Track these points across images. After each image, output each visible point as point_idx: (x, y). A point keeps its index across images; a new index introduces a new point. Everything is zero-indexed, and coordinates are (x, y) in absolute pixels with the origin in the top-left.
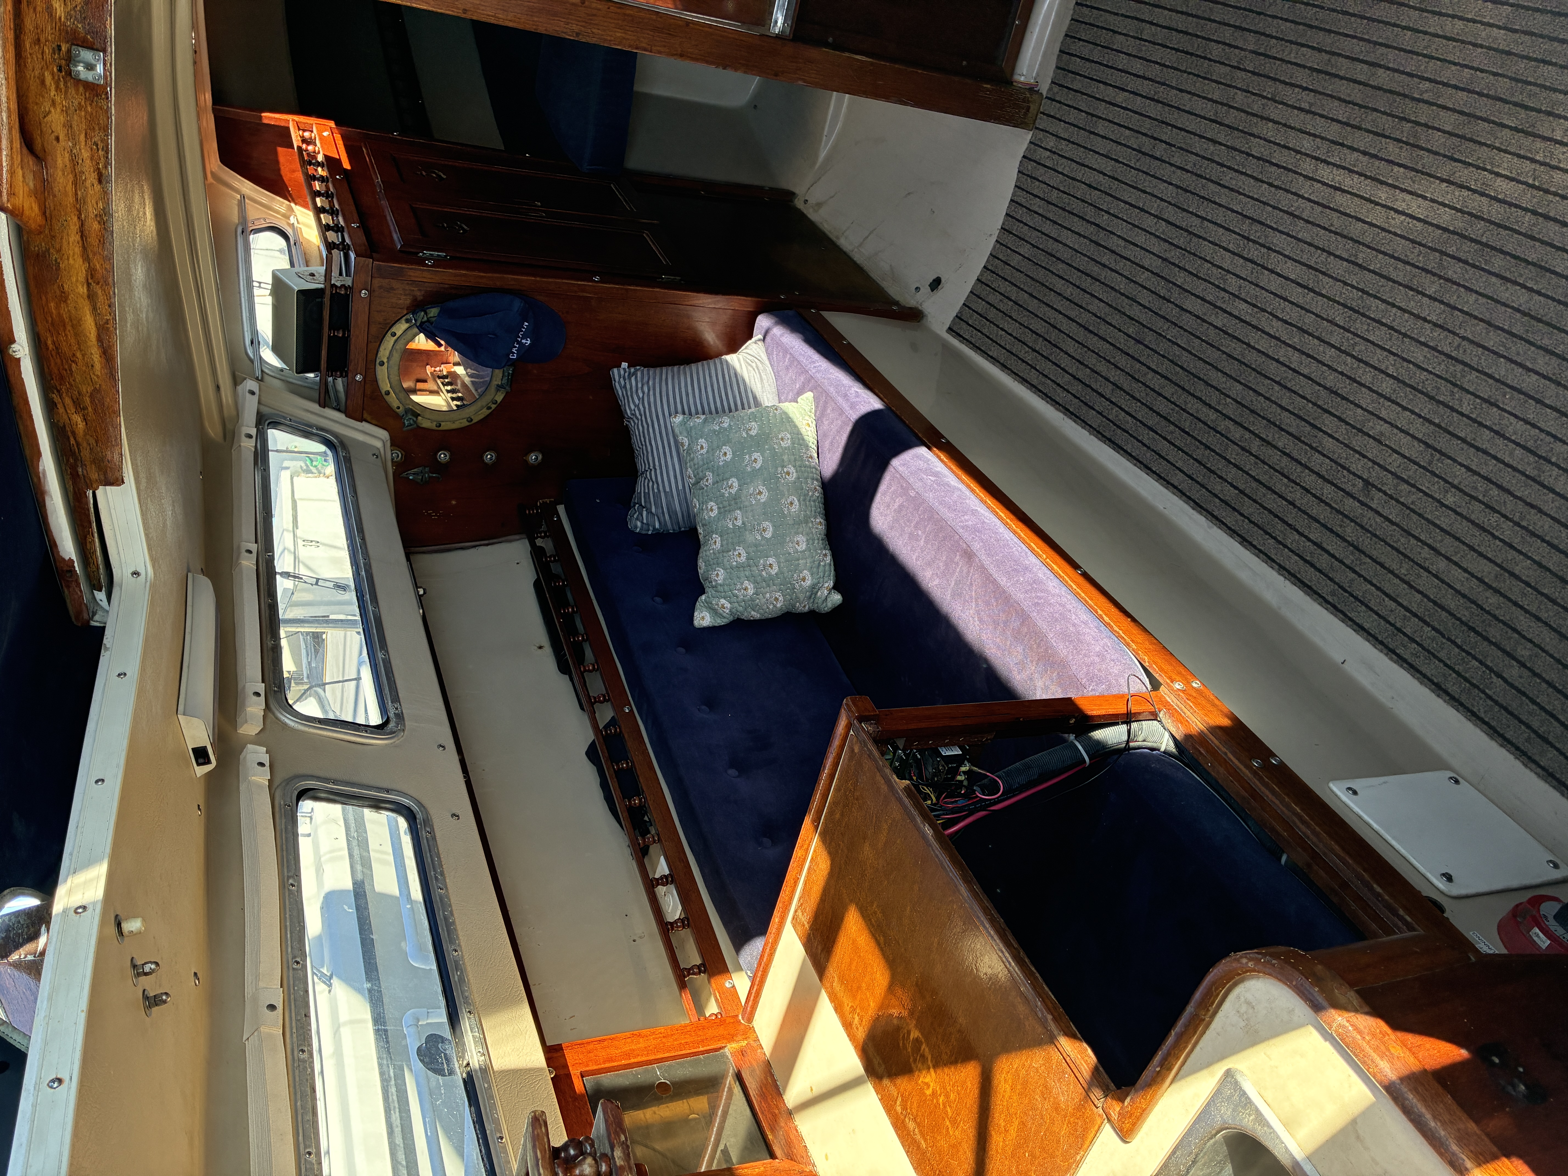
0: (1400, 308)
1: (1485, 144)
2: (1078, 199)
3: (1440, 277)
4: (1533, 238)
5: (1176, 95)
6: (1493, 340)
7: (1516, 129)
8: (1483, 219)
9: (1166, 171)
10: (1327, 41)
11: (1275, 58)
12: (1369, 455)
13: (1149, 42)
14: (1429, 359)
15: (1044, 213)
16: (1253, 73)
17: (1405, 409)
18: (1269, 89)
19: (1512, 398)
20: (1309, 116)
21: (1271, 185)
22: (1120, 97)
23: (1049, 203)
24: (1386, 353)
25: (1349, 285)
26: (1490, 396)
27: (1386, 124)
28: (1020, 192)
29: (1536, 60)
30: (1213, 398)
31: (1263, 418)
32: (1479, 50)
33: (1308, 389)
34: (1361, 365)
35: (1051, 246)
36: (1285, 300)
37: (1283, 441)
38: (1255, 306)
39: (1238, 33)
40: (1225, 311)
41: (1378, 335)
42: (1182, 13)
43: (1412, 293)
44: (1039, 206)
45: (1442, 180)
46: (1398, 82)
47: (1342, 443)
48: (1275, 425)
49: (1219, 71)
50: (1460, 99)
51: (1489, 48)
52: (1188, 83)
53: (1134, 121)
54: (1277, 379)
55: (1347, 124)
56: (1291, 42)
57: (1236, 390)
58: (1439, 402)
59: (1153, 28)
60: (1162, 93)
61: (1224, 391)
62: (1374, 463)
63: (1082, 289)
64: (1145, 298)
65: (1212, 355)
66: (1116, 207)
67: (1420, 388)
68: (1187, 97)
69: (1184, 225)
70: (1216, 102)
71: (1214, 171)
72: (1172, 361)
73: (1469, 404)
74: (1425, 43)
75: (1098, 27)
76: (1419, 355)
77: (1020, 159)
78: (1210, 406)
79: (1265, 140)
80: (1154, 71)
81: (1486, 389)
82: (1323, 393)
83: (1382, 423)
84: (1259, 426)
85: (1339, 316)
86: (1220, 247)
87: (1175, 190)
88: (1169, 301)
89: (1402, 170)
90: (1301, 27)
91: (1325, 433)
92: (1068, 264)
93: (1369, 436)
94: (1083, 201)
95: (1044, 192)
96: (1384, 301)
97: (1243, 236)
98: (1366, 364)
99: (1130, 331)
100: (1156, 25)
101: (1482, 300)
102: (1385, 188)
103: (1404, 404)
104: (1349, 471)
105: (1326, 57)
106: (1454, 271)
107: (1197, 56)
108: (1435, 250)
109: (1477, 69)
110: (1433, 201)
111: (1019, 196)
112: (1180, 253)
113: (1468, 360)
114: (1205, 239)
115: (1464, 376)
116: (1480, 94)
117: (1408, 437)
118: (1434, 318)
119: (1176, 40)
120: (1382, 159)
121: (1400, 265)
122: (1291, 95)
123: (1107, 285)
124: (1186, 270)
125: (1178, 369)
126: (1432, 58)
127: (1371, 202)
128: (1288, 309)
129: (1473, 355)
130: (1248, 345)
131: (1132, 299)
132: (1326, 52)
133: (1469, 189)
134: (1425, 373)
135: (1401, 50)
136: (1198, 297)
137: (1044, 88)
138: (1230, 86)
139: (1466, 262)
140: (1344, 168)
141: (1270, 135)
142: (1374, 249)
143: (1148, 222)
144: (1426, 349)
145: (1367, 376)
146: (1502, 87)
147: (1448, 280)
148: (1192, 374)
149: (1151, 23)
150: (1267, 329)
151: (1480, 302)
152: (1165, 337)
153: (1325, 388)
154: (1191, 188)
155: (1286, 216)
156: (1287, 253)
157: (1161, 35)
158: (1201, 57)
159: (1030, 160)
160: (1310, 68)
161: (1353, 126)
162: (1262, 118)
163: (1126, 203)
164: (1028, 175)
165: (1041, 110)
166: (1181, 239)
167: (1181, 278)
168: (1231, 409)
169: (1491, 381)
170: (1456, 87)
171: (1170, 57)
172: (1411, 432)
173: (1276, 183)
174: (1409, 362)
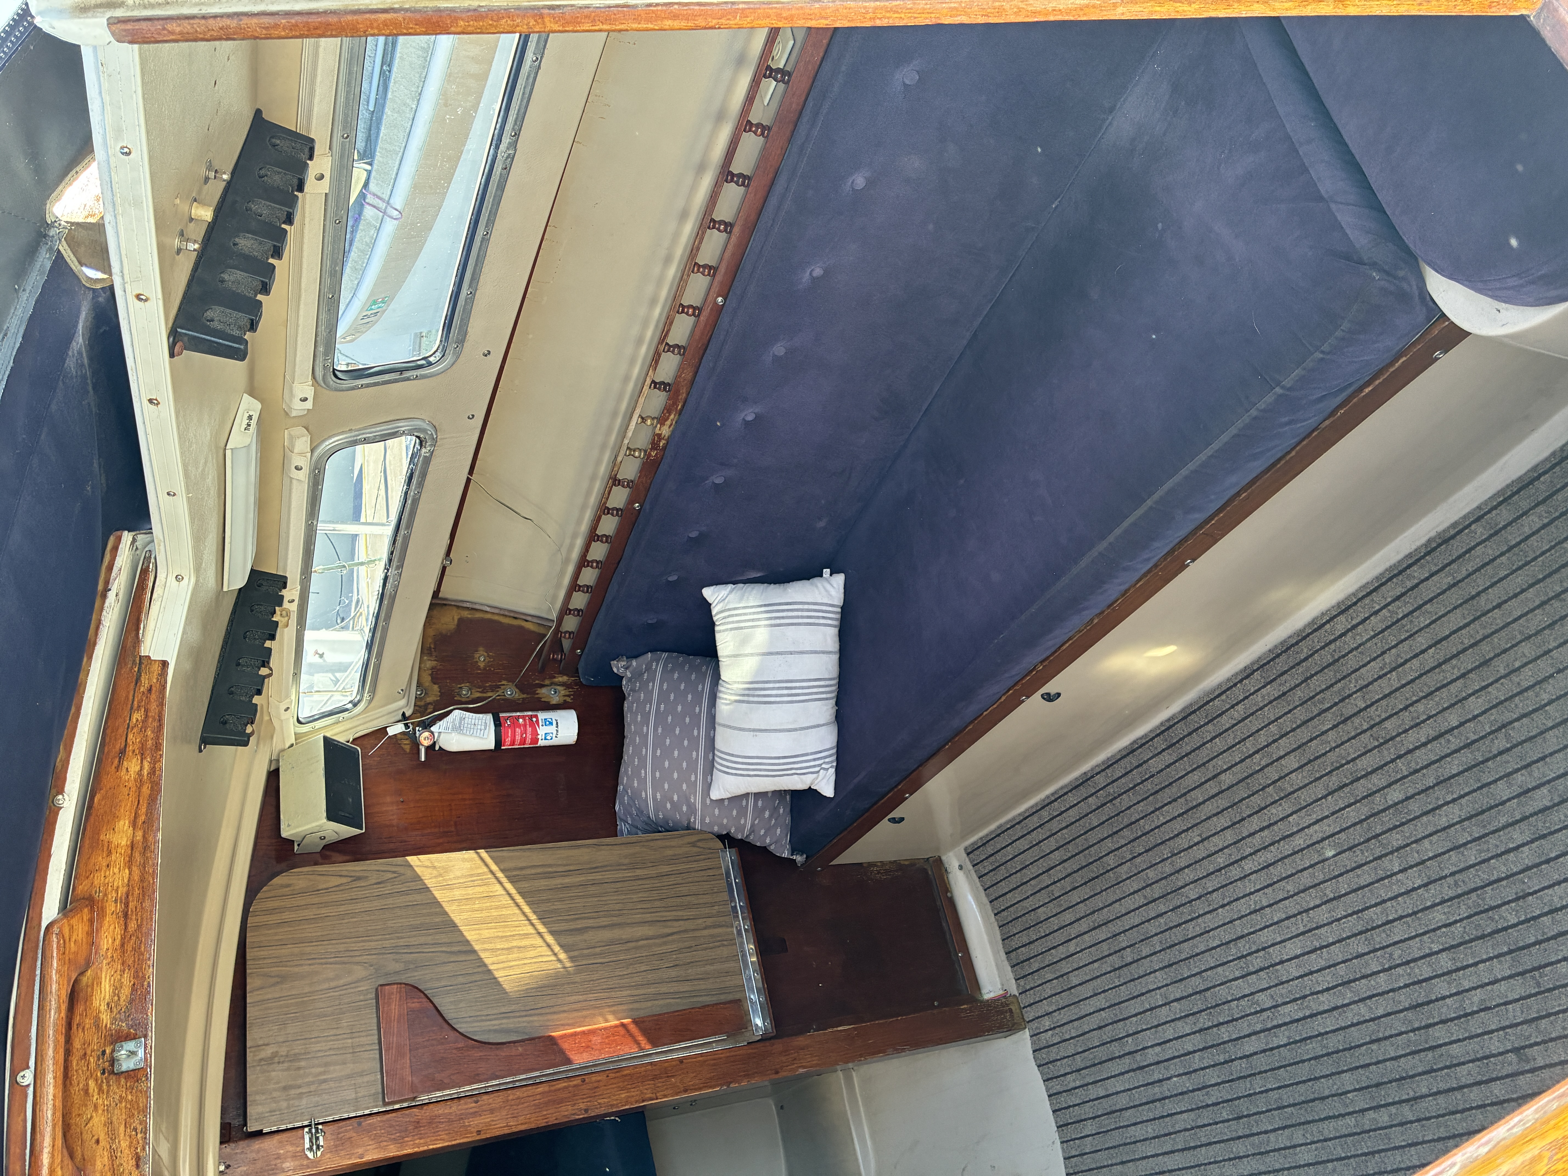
0: (1390, 899)
1: (1326, 752)
2: (1098, 1046)
3: (1392, 853)
4: (1417, 771)
5: (1109, 911)
6: (1472, 855)
7: (1335, 726)
8: (1375, 792)
9: (1146, 966)
10: (1174, 791)
11: (1152, 830)
12: (1493, 1027)
13: (1063, 895)
14: (1449, 912)
15: (1082, 1083)
16: (1147, 851)
17: (1476, 964)
18: (1165, 851)
19: (1530, 878)
20: (1206, 843)
21: (1223, 906)
22: (1072, 947)
23: (1078, 1070)
24: (1417, 939)
25: (1341, 919)
26: (1516, 894)
27: (1257, 801)
28: (1050, 1084)
29: (1302, 682)
30: (1336, 1106)
31: (1390, 1082)
32: (1266, 709)
33: (1397, 1024)
34: (1412, 965)
35: (1106, 1105)
36: (1311, 973)
37: (1423, 1086)
38: (1295, 1000)
39: (1115, 837)
40: (1280, 1026)
41: (1399, 932)
42: (1070, 858)
43: (1386, 881)
44: (1074, 1081)
45: (1325, 797)
46: (1240, 772)
47: (1465, 1039)
48: (1404, 1078)
49: (1124, 871)
50: (1285, 744)
51: (1271, 702)
52: (1110, 896)
53: (1096, 953)
54: (1368, 1039)
55: (1234, 824)
56: (1153, 812)
57: (1348, 1081)
58: (1490, 934)
59: (1058, 884)
60: (1098, 918)
61: (1340, 1091)
62: (1503, 1028)
63: (1159, 1118)
64: (1212, 1077)
65: (1303, 1071)
66: (1132, 1025)
67: (1467, 938)
68: (1117, 905)
69: (1191, 991)
70: (1139, 890)
71: (1176, 935)
72: (1278, 1108)
73: (1510, 913)
74: (1232, 736)
75: (1020, 917)
76: (1438, 916)
77: (1032, 1057)
78: (1343, 1116)
79: (1192, 883)
80: (1082, 909)
81: (1508, 891)
82: (1410, 1014)
83: (1473, 992)
84: (1393, 1093)
85: (1359, 946)
86: (1231, 981)
87: (1162, 972)
88: (1232, 1061)
89: (1294, 816)
90: (1151, 798)
91: (1445, 1044)
92: (1131, 1107)
93: (1477, 1012)
94: (1104, 1044)
95: (1069, 1066)
96: (1376, 905)
97: (1239, 958)
98: (1415, 960)
99: (1225, 1116)
100: (1059, 880)
101: (1435, 838)
102: (1297, 837)
103: (1471, 961)
104: (1494, 1056)
105: (1182, 800)
106: (1396, 839)
107: (1102, 875)
108: (1368, 840)
109: (1276, 720)
110: (1333, 814)
111: (1053, 1086)
112: (1207, 1015)
113: (1473, 886)
114: (1214, 987)
115: (1483, 899)
116: (1293, 730)
117: (1503, 983)
118: (1419, 882)
119: (1078, 878)
120: (1276, 823)
121: (1359, 871)
122: (1183, 842)
123: (1176, 1095)
124: (1222, 1024)
125: (1289, 1110)
126: (1245, 739)
127: (1297, 852)
128: (1320, 979)
129: (1473, 879)
130: (1320, 1034)
131: (1204, 1088)
132: (1180, 797)
133: (1346, 785)
134: (1458, 925)
135: (1222, 753)
136: (1249, 1035)
137: (1014, 990)
138: (1139, 873)
139: (1396, 827)
140: (1259, 850)
141: (1192, 877)
142: (1331, 879)
143: (1164, 1014)
144: (1439, 907)
145: (1423, 970)
146: (1301, 714)
147: (1398, 849)
148: (1303, 1102)
149: (1055, 883)
150: (1321, 1009)
151: (1434, 841)
152: (1255, 1094)
153: (1406, 1009)
154: (1173, 960)
155: (1253, 916)
156: (1279, 939)
157: (1067, 884)
158: (1105, 873)
159: (1040, 1049)
160: (1179, 816)
161: (1239, 822)
162: (1178, 872)
163: (1136, 1015)
164: (1047, 1064)
165: (1022, 1006)
166: (1198, 1003)
167: (1225, 1034)
168: (1360, 1101)
169: (1504, 883)
170: (1274, 741)
171: (1086, 892)
172: (1500, 977)
173: (1225, 902)
174: (1439, 928)
